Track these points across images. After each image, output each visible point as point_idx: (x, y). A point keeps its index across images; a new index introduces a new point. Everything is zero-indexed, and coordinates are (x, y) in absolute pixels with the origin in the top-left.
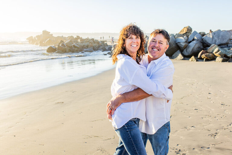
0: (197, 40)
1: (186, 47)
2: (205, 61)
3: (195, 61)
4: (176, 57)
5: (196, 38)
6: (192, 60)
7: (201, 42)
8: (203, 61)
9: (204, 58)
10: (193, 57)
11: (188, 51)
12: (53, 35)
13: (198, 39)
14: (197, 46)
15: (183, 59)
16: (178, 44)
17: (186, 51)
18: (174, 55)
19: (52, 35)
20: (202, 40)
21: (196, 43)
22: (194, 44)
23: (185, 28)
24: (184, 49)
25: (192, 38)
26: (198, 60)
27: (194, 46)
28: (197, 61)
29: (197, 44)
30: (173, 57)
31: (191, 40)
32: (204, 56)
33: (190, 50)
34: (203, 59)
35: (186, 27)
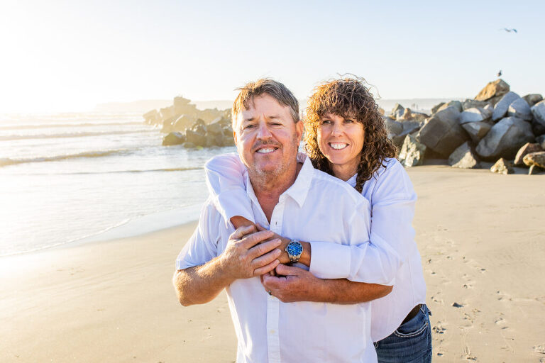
0: (517, 116)
1: (486, 134)
2: (533, 173)
3: (505, 172)
4: (459, 160)
5: (512, 110)
6: (497, 171)
7: (525, 121)
8: (527, 173)
9: (531, 164)
10: (500, 162)
11: (490, 144)
12: (197, 107)
13: (519, 112)
14: (514, 131)
15: (474, 167)
16: (464, 126)
17: (486, 145)
18: (453, 156)
19: (195, 105)
20: (531, 114)
21: (512, 123)
22: (507, 127)
23: (490, 83)
24: (481, 139)
25: (504, 112)
26: (515, 169)
27: (505, 132)
28: (510, 172)
29: (513, 125)
30: (452, 160)
31: (500, 116)
32: (530, 159)
33: (495, 142)
34: (528, 167)
35: (494, 82)
